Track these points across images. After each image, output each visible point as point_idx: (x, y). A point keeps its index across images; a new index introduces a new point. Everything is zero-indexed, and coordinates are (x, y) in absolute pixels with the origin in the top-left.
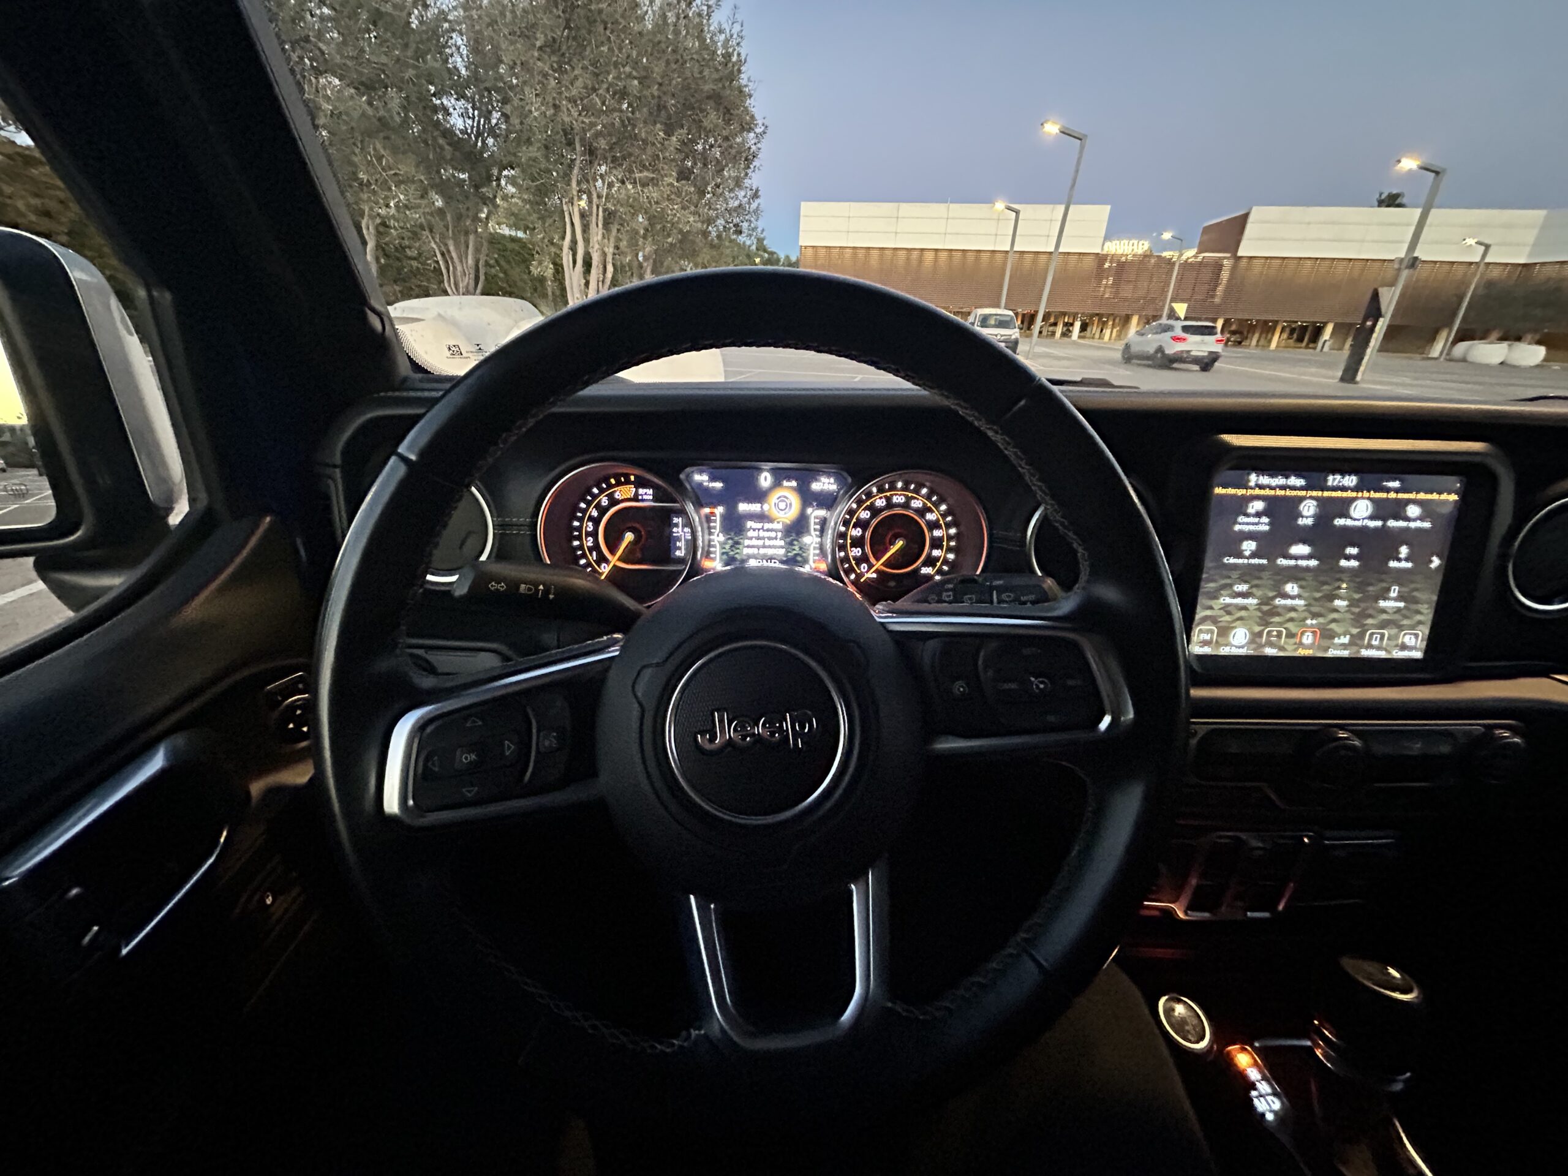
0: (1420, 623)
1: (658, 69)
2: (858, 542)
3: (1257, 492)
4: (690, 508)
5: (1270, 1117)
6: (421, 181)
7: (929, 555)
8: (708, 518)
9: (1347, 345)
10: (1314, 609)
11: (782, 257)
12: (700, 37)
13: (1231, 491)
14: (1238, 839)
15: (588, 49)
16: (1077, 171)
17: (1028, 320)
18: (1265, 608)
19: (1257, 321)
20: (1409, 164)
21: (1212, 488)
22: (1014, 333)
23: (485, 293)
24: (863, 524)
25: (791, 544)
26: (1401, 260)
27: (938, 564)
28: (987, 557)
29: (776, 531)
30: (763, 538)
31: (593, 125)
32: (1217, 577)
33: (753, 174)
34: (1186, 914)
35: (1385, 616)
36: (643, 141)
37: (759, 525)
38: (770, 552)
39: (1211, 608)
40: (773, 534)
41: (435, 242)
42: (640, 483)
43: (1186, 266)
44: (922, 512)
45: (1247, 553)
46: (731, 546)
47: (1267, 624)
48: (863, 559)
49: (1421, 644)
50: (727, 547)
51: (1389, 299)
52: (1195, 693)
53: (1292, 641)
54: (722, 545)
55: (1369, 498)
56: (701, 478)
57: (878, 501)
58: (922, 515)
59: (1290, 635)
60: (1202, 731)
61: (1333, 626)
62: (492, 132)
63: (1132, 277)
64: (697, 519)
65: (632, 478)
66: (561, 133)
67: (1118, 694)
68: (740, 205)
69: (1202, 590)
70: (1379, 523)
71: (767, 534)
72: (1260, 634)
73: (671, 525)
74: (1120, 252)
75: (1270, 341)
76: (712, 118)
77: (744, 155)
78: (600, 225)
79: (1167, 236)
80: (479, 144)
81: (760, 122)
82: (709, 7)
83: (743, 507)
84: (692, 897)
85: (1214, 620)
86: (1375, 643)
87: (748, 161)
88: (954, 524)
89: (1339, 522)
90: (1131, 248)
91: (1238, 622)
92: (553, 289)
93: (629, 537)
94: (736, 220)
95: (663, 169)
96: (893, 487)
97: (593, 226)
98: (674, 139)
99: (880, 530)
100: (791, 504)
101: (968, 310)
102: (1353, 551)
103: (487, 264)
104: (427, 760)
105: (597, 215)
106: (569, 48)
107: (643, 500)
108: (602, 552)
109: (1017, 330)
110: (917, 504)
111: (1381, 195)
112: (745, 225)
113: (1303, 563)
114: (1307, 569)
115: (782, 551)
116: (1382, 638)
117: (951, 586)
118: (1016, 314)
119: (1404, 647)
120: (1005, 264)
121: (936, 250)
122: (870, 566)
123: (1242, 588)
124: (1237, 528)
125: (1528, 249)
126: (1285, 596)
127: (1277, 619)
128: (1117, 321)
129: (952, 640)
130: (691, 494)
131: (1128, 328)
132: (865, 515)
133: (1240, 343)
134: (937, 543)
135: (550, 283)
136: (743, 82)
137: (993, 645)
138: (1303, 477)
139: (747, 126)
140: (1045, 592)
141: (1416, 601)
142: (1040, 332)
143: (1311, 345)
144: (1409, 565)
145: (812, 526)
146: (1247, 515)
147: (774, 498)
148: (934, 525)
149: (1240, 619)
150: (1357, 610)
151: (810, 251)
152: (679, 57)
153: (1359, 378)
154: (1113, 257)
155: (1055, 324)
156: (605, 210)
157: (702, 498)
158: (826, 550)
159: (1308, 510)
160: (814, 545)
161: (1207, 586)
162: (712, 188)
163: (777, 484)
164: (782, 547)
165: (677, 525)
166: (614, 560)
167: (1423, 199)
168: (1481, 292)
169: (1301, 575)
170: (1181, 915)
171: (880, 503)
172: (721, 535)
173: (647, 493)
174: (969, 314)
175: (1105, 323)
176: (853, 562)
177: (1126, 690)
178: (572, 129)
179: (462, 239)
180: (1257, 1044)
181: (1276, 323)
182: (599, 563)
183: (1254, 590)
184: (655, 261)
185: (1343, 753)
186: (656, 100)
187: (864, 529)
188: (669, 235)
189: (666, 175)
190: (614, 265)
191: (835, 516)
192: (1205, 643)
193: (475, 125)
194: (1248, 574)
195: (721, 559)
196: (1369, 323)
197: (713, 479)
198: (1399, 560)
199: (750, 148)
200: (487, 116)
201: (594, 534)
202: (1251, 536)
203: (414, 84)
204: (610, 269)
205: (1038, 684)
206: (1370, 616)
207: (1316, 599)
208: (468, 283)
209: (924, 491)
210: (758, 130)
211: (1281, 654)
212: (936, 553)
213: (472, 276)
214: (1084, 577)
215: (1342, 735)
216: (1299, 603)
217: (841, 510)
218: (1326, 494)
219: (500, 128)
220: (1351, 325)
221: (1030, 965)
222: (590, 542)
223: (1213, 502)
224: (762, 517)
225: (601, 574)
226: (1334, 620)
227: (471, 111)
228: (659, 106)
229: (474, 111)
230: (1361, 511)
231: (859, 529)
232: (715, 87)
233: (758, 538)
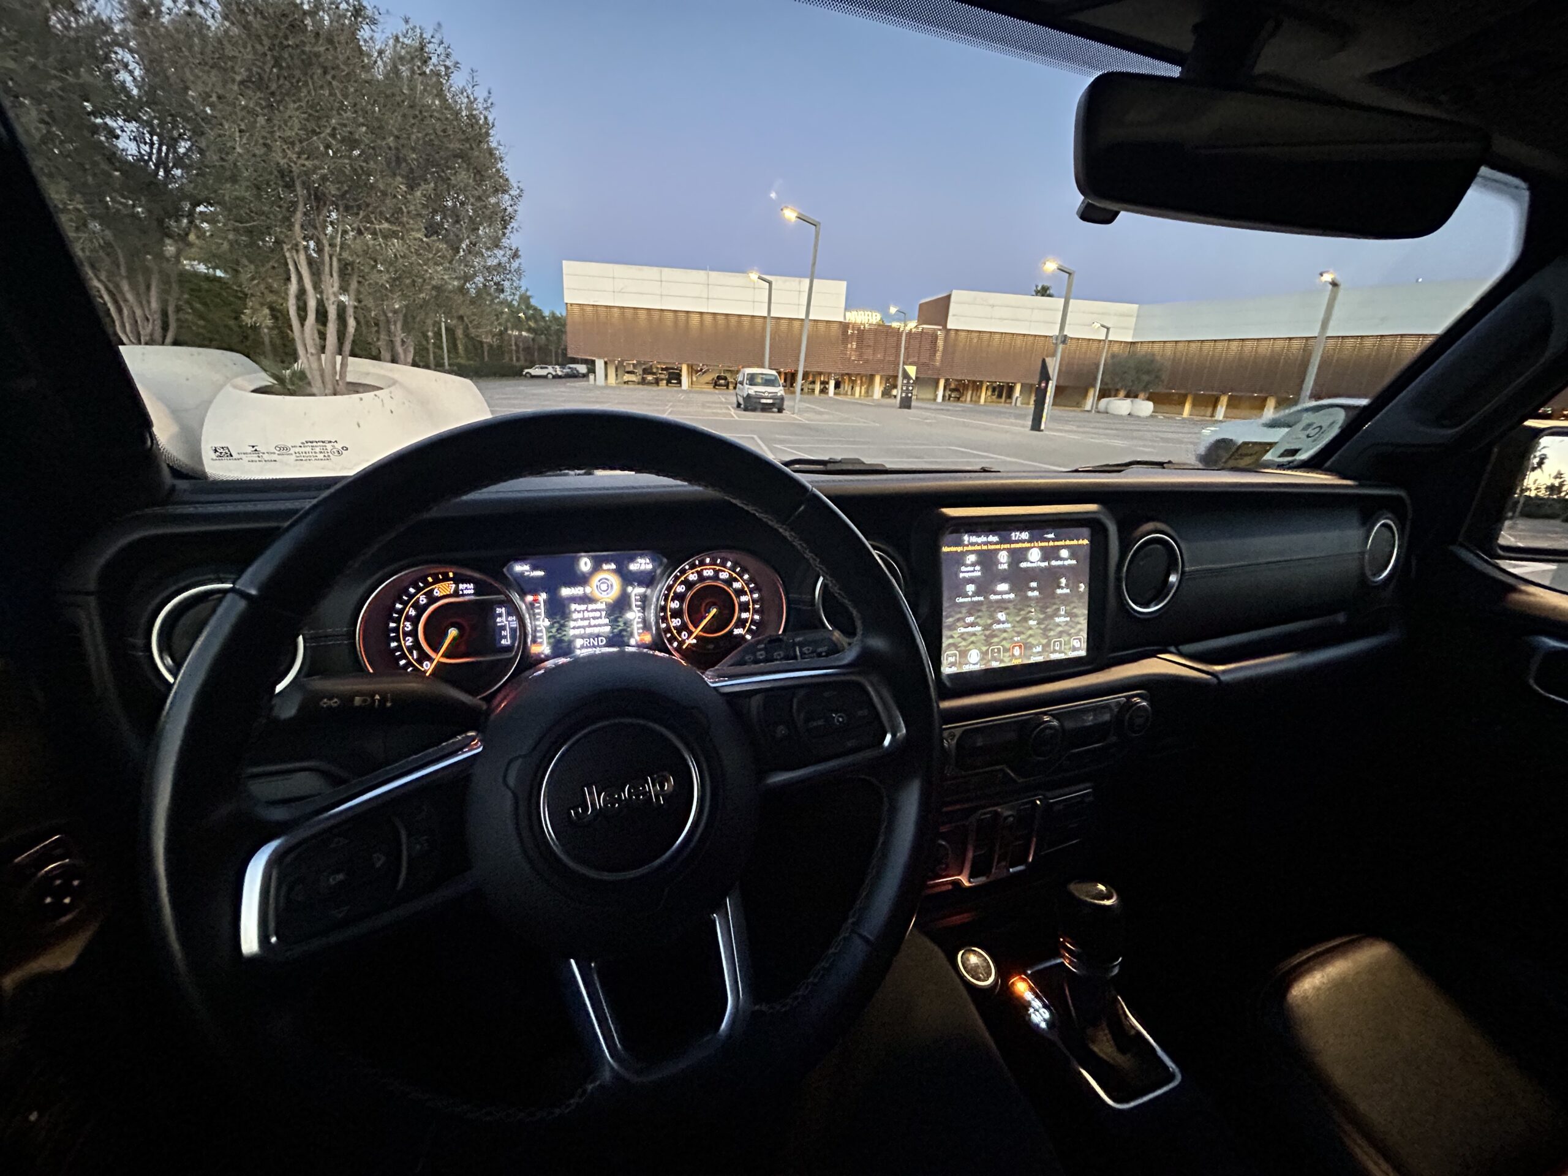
0: (1081, 630)
1: (393, 122)
2: (676, 614)
3: (970, 548)
4: (516, 597)
5: (1043, 1025)
6: (79, 210)
7: (739, 618)
8: (532, 606)
9: (1032, 402)
10: (1018, 629)
11: (546, 313)
12: (440, 95)
13: (953, 549)
14: (996, 811)
15: (304, 91)
16: (816, 251)
17: (790, 379)
18: (987, 633)
19: (969, 381)
20: (1051, 266)
21: (940, 548)
22: (780, 391)
23: (176, 343)
24: (680, 597)
25: (616, 620)
26: (1057, 337)
27: (748, 625)
28: (786, 619)
29: (599, 610)
30: (588, 619)
31: (316, 169)
32: (953, 613)
33: (511, 235)
34: (970, 882)
35: (1060, 629)
36: (381, 192)
37: (583, 607)
38: (596, 630)
39: (952, 637)
40: (597, 614)
41: (100, 280)
42: (458, 580)
43: (910, 333)
44: (729, 582)
45: (970, 594)
46: (557, 630)
47: (990, 644)
48: (683, 627)
49: (1084, 645)
50: (554, 630)
51: (1054, 366)
52: (946, 704)
53: (1007, 654)
54: (548, 629)
55: (1038, 547)
56: (521, 568)
57: (691, 576)
58: (730, 585)
59: (1006, 650)
60: (958, 732)
61: (1030, 640)
62: (179, 162)
63: (871, 343)
64: (524, 607)
65: (451, 575)
66: (276, 173)
67: (891, 718)
68: (500, 264)
69: (944, 625)
70: (1046, 564)
71: (592, 614)
72: (986, 653)
73: (495, 616)
74: (859, 321)
75: (980, 397)
76: (463, 177)
77: (500, 215)
78: (335, 275)
79: (893, 310)
80: (161, 173)
81: (513, 182)
82: (447, 68)
83: (565, 592)
84: (572, 961)
85: (955, 646)
86: (1057, 648)
87: (505, 224)
88: (757, 589)
89: (1023, 565)
90: (867, 318)
91: (971, 646)
92: (271, 338)
93: (453, 632)
94: (497, 279)
95: (408, 223)
96: (702, 563)
97: (326, 277)
98: (419, 193)
99: (696, 602)
100: (612, 585)
101: (736, 369)
102: (1034, 584)
103: (178, 309)
104: (291, 889)
105: (331, 265)
106: (280, 87)
107: (463, 595)
108: (423, 650)
109: (781, 388)
110: (724, 575)
111: (1037, 286)
112: (507, 284)
113: (1006, 597)
114: (1009, 601)
115: (608, 629)
116: (1061, 644)
117: (762, 646)
118: (779, 373)
119: (1074, 649)
120: (764, 329)
121: (701, 313)
122: (690, 633)
123: (970, 620)
124: (961, 575)
125: (1131, 332)
126: (999, 622)
127: (996, 640)
128: (864, 379)
129: (772, 693)
130: (514, 583)
131: (873, 388)
132: (681, 589)
133: (959, 398)
134: (744, 607)
135: (266, 330)
136: (493, 145)
137: (802, 693)
138: (996, 535)
139: (502, 188)
140: (836, 645)
141: (1076, 616)
142: (802, 390)
143: (1008, 401)
144: (1068, 591)
145: (634, 603)
146: (967, 566)
147: (595, 580)
148: (740, 592)
149: (972, 642)
150: (1043, 626)
151: (576, 309)
152: (417, 113)
153: (1043, 427)
154: (855, 326)
155: (813, 382)
156: (339, 260)
157: (526, 587)
158: (650, 623)
159: (1003, 557)
160: (637, 620)
161: (947, 621)
162: (467, 246)
163: (597, 567)
164: (606, 625)
165: (500, 615)
166: (438, 658)
167: (1064, 293)
168: (1110, 361)
169: (1003, 605)
170: (967, 884)
171: (693, 577)
172: (546, 620)
173: (468, 589)
174: (738, 372)
175: (854, 382)
176: (675, 632)
177: (898, 713)
178: (291, 172)
179: (140, 278)
180: (1029, 972)
181: (981, 382)
182: (420, 661)
183: (978, 620)
184: (405, 316)
185: (1048, 731)
186: (394, 152)
187: (682, 602)
188: (421, 291)
189: (412, 230)
190: (355, 318)
191: (655, 595)
192: (952, 665)
193: (155, 151)
194: (973, 609)
195: (549, 643)
196: (1043, 385)
197: (534, 568)
198: (1062, 588)
199: (506, 209)
200: (173, 144)
201: (414, 633)
202: (971, 581)
203: (62, 98)
204: (352, 323)
205: (838, 718)
206: (1051, 630)
207: (1018, 622)
208: (153, 329)
209: (729, 564)
210: (513, 193)
211: (1002, 665)
212: (744, 615)
213: (158, 323)
214: (859, 632)
215: (1046, 718)
216: (1007, 626)
217: (661, 587)
218: (1013, 546)
219: (189, 157)
220: (1032, 386)
221: (858, 941)
222: (409, 641)
223: (943, 556)
224: (586, 599)
225: (425, 672)
226: (1031, 636)
227: (147, 136)
228: (398, 158)
229: (152, 136)
230: (1034, 556)
231: (676, 602)
232: (461, 147)
233: (583, 619)
